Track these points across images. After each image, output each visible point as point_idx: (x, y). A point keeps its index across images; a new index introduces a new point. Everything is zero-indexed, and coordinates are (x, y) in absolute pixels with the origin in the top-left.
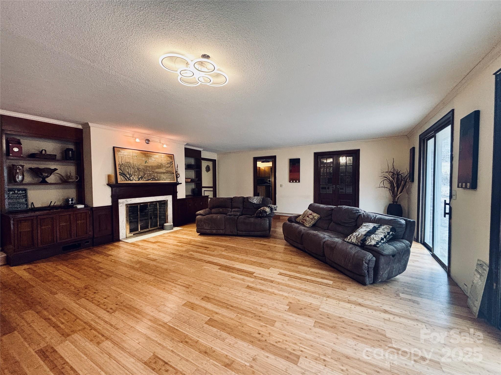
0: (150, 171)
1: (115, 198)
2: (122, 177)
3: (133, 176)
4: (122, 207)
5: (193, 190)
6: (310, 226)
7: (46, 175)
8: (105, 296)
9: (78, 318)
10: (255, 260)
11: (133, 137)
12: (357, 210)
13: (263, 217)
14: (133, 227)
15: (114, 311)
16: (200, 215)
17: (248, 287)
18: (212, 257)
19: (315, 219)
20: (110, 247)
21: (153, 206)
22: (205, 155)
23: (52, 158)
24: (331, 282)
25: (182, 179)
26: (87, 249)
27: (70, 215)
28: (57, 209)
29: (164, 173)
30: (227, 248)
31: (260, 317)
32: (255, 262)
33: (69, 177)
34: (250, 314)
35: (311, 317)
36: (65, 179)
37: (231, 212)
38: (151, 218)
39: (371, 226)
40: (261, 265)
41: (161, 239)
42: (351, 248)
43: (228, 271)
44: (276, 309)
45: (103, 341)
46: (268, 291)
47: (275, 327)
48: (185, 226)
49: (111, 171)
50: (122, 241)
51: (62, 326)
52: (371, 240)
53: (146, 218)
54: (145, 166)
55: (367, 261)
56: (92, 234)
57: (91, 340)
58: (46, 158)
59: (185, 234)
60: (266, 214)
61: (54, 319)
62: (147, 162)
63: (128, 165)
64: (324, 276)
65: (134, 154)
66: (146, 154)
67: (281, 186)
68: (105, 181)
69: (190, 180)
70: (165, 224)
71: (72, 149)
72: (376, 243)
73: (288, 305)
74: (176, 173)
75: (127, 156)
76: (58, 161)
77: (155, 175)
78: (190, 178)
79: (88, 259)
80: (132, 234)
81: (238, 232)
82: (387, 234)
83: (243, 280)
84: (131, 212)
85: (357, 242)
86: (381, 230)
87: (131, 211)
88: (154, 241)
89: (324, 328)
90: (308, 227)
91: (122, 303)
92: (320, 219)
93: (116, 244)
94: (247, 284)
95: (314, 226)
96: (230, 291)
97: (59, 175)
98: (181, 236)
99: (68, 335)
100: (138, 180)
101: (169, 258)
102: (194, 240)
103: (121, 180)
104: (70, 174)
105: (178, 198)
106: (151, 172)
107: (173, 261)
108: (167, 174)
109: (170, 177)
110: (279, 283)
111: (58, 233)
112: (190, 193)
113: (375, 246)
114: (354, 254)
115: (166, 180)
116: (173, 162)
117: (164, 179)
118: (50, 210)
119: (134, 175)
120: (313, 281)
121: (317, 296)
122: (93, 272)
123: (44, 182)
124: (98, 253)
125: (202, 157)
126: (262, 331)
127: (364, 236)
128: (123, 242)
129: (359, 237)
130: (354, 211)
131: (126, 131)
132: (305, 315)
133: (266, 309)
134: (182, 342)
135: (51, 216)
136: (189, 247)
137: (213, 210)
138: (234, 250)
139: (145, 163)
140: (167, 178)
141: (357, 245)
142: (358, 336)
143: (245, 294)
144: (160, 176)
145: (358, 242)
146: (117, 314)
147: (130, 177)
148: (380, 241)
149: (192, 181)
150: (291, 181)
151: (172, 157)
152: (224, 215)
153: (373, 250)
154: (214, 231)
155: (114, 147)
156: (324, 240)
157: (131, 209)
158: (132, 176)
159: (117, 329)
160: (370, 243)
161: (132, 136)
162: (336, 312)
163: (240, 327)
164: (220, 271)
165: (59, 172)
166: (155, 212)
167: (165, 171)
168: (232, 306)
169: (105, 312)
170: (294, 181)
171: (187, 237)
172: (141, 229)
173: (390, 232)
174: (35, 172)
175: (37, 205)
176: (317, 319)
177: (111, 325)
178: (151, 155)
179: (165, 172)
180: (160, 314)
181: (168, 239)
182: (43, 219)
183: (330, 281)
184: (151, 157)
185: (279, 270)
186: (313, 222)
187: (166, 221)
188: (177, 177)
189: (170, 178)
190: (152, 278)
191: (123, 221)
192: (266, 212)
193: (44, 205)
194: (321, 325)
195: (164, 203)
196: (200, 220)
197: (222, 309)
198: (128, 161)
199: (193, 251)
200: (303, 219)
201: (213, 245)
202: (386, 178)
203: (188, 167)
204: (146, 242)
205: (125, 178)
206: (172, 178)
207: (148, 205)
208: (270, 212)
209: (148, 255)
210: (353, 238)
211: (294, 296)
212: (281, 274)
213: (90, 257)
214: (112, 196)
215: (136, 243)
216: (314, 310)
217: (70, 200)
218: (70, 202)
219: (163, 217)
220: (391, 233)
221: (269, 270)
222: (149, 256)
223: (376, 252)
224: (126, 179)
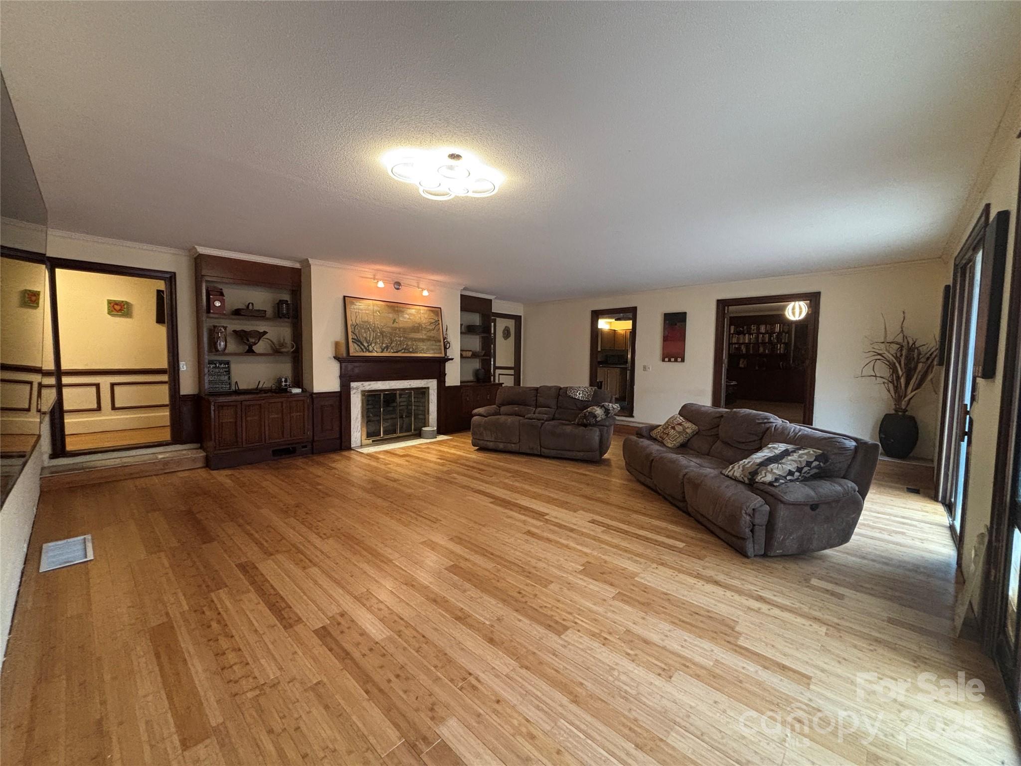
0: (400, 337)
1: (346, 380)
2: (356, 345)
3: (373, 345)
4: (355, 395)
5: (476, 373)
6: (675, 445)
7: (253, 341)
8: (320, 519)
9: (284, 538)
10: (556, 497)
11: (374, 279)
12: (766, 419)
13: (590, 425)
14: (372, 429)
15: (328, 538)
16: (479, 415)
17: (529, 533)
18: (487, 485)
19: (687, 433)
20: (336, 457)
21: (407, 396)
22: (497, 307)
23: (260, 315)
24: (681, 545)
25: (455, 351)
26: (305, 458)
27: (282, 403)
28: (265, 393)
29: (423, 340)
30: (516, 474)
31: (530, 573)
32: (556, 499)
33: (282, 345)
34: (516, 569)
35: (614, 586)
36: (278, 347)
37: (534, 413)
38: (401, 417)
39: (782, 447)
40: (563, 505)
41: (414, 452)
42: (727, 487)
43: (505, 507)
44: (560, 568)
45: (310, 567)
46: (557, 542)
47: (549, 590)
48: (456, 435)
49: (339, 336)
50: (354, 450)
51: (265, 544)
52: (765, 473)
53: (394, 416)
54: (392, 328)
55: (750, 511)
56: (311, 434)
57: (297, 564)
58: (254, 316)
59: (454, 447)
60: (596, 420)
61: (256, 535)
62: (397, 321)
63: (366, 326)
64: (672, 534)
65: (376, 308)
66: (396, 307)
67: (645, 368)
68: (330, 352)
69: (470, 353)
70: (424, 429)
71: (287, 301)
72: (774, 480)
73: (583, 565)
74: (444, 340)
75: (364, 311)
76: (268, 319)
77: (409, 343)
78: (471, 351)
79: (302, 471)
80: (371, 441)
81: (542, 449)
82: (804, 464)
83: (524, 522)
84: (372, 404)
85: (742, 476)
86: (795, 456)
87: (370, 402)
88: (402, 454)
89: (628, 602)
90: (668, 447)
91: (339, 530)
92: (697, 433)
93: (346, 453)
94: (529, 528)
95: (684, 447)
96: (497, 535)
97: (269, 341)
98: (446, 449)
99: (272, 555)
100: (382, 352)
101: (419, 480)
102: (466, 457)
103: (355, 350)
104: (284, 340)
105: (447, 385)
106: (402, 339)
107: (423, 485)
108: (429, 343)
109: (434, 347)
110: (583, 534)
111: (267, 428)
112: (470, 377)
113: (771, 484)
114: (730, 498)
115: (426, 352)
116: (440, 322)
117: (422, 351)
118: (257, 393)
119: (376, 343)
120: (647, 538)
121: (642, 560)
122: (308, 487)
123: (250, 351)
124: (320, 464)
125: (493, 311)
126: (524, 590)
127: (757, 465)
128: (356, 452)
129: (747, 468)
130: (758, 419)
131: (364, 269)
132: (605, 582)
133: (544, 565)
134: (406, 584)
135: (259, 402)
136: (454, 467)
137: (503, 409)
138: (525, 477)
139: (393, 323)
140: (428, 349)
141: (743, 483)
142: (683, 622)
143: (519, 541)
144: (417, 346)
145: (745, 476)
146: (331, 541)
147: (368, 346)
148: (785, 477)
149: (475, 355)
150: (667, 359)
151: (437, 311)
152: (521, 418)
153: (767, 492)
154: (501, 446)
155: (344, 297)
156: (686, 470)
157: (370, 398)
158: (371, 345)
159: (329, 557)
160: (762, 479)
161: (372, 277)
162: (663, 585)
163: (493, 581)
164: (491, 505)
165: (268, 337)
166: (410, 407)
167: (425, 337)
168: (492, 554)
169: (316, 536)
170: (673, 359)
171: (455, 452)
172: (384, 434)
173: (812, 462)
174: (241, 336)
175: (243, 386)
176: (622, 589)
177: (323, 553)
178: (403, 310)
179: (425, 339)
180: (386, 549)
181: (425, 452)
182: (249, 406)
183: (680, 543)
184: (403, 312)
185: (592, 515)
186: (681, 439)
187: (426, 424)
188: (445, 348)
189: (433, 350)
190: (386, 504)
191: (357, 418)
192: (595, 417)
193: (250, 387)
194: (625, 598)
195: (423, 392)
196: (479, 425)
197: (476, 556)
198: (366, 319)
199: (458, 473)
200: (663, 432)
201: (493, 467)
202: (879, 357)
203: (467, 330)
204: (389, 455)
205: (361, 348)
206: (436, 349)
207: (396, 394)
208: (604, 417)
209: (388, 472)
210: (737, 470)
211: (600, 555)
212: (593, 522)
213: (306, 467)
214: (341, 377)
215: (375, 454)
216: (626, 578)
217: (283, 380)
218: (283, 384)
219: (421, 417)
220: (815, 463)
221: (575, 514)
222: (389, 475)
223: (772, 496)
224: (363, 350)
